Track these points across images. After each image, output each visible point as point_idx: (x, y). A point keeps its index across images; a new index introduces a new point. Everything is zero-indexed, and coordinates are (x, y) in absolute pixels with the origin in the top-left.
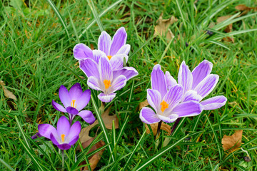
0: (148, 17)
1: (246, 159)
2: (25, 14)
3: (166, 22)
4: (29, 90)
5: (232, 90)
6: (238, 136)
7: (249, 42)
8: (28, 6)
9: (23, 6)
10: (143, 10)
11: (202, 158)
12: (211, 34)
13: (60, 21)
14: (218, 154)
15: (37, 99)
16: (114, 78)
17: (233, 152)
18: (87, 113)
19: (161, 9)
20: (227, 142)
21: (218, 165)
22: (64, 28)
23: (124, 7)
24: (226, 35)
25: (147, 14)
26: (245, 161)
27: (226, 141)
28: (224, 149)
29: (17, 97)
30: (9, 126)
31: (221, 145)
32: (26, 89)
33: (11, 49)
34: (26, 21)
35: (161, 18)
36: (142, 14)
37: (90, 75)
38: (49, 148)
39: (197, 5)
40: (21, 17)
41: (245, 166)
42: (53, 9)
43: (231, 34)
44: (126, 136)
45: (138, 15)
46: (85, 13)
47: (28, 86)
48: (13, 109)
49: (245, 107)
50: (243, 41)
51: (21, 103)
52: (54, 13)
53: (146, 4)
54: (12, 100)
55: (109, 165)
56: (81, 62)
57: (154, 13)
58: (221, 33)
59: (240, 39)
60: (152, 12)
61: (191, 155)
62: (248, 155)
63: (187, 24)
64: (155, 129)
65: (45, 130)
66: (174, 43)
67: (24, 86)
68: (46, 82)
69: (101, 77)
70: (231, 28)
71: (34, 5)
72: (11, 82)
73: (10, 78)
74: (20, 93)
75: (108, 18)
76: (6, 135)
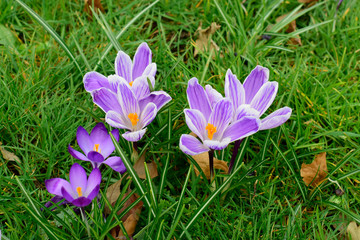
0: (184, 31)
1: (338, 192)
2: (20, 51)
3: (207, 32)
4: (36, 147)
5: (306, 106)
6: (321, 163)
7: (323, 42)
8: (24, 42)
9: (17, 44)
10: (176, 24)
11: (279, 201)
12: (270, 39)
13: (67, 54)
14: (299, 192)
15: (46, 156)
16: (141, 110)
17: (319, 186)
18: (115, 159)
19: (200, 18)
20: (308, 174)
21: (300, 206)
22: (72, 60)
23: (151, 22)
24: (289, 36)
25: (182, 27)
26: (337, 196)
27: (306, 172)
28: (306, 183)
29: (21, 158)
30: (13, 196)
31: (300, 178)
32: (31, 145)
33: (5, 97)
34: (21, 59)
35: (200, 28)
36: (175, 28)
37: (108, 109)
38: (70, 216)
39: (246, 5)
40: (15, 56)
41: (337, 201)
42: (56, 41)
43: (296, 34)
44: (171, 187)
45: (170, 31)
46: (99, 39)
47: (33, 142)
48: (17, 173)
49: (327, 125)
50: (315, 42)
51: (27, 165)
52: (59, 44)
53: (178, 15)
54: (15, 163)
55: (149, 224)
56: (94, 94)
57: (192, 25)
58: (283, 35)
59: (310, 40)
60: (188, 24)
61: (263, 198)
62: (341, 188)
63: (235, 31)
64: (207, 170)
65: (55, 186)
66: (221, 57)
67: (28, 143)
68: (57, 132)
69: (124, 111)
70: (294, 27)
71: (32, 39)
72: (11, 139)
73: (8, 135)
74: (24, 152)
75: (130, 39)
76: (11, 209)
